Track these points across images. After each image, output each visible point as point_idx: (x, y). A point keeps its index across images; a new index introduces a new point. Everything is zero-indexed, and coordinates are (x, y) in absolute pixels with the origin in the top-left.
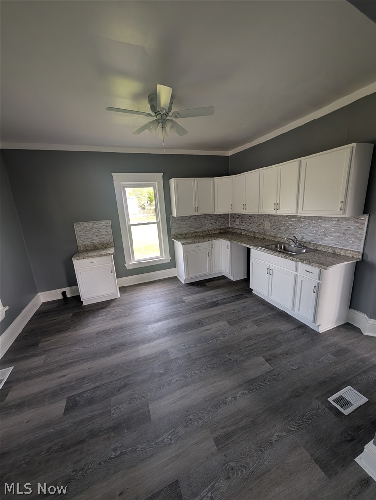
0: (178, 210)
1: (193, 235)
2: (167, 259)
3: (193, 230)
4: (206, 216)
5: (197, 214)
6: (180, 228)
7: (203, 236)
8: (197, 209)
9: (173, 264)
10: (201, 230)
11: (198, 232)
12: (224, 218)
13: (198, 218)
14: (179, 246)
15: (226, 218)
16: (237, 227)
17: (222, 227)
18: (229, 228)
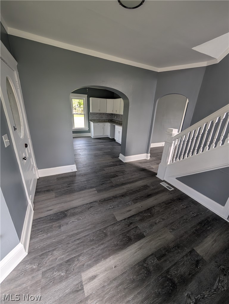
0: (92, 110)
1: (98, 121)
2: (87, 129)
3: (98, 119)
4: (103, 114)
5: (99, 112)
6: (93, 117)
7: (102, 122)
8: (99, 110)
9: (89, 131)
10: (101, 119)
11: (100, 120)
12: (111, 115)
13: (100, 114)
14: (92, 124)
15: (112, 115)
16: (115, 119)
17: (110, 119)
18: (113, 120)
